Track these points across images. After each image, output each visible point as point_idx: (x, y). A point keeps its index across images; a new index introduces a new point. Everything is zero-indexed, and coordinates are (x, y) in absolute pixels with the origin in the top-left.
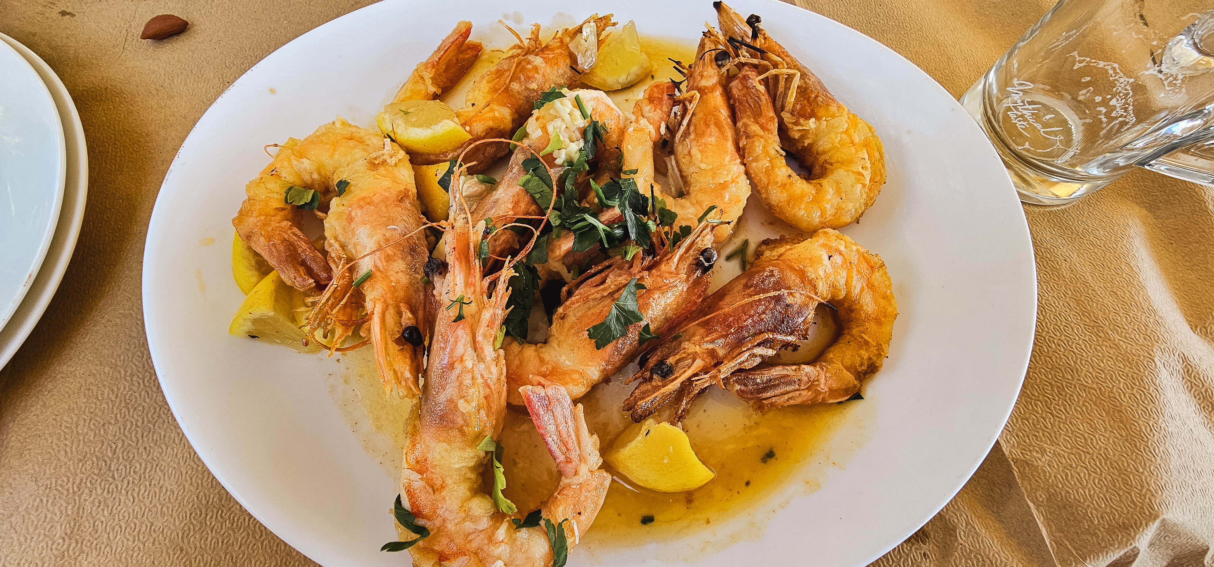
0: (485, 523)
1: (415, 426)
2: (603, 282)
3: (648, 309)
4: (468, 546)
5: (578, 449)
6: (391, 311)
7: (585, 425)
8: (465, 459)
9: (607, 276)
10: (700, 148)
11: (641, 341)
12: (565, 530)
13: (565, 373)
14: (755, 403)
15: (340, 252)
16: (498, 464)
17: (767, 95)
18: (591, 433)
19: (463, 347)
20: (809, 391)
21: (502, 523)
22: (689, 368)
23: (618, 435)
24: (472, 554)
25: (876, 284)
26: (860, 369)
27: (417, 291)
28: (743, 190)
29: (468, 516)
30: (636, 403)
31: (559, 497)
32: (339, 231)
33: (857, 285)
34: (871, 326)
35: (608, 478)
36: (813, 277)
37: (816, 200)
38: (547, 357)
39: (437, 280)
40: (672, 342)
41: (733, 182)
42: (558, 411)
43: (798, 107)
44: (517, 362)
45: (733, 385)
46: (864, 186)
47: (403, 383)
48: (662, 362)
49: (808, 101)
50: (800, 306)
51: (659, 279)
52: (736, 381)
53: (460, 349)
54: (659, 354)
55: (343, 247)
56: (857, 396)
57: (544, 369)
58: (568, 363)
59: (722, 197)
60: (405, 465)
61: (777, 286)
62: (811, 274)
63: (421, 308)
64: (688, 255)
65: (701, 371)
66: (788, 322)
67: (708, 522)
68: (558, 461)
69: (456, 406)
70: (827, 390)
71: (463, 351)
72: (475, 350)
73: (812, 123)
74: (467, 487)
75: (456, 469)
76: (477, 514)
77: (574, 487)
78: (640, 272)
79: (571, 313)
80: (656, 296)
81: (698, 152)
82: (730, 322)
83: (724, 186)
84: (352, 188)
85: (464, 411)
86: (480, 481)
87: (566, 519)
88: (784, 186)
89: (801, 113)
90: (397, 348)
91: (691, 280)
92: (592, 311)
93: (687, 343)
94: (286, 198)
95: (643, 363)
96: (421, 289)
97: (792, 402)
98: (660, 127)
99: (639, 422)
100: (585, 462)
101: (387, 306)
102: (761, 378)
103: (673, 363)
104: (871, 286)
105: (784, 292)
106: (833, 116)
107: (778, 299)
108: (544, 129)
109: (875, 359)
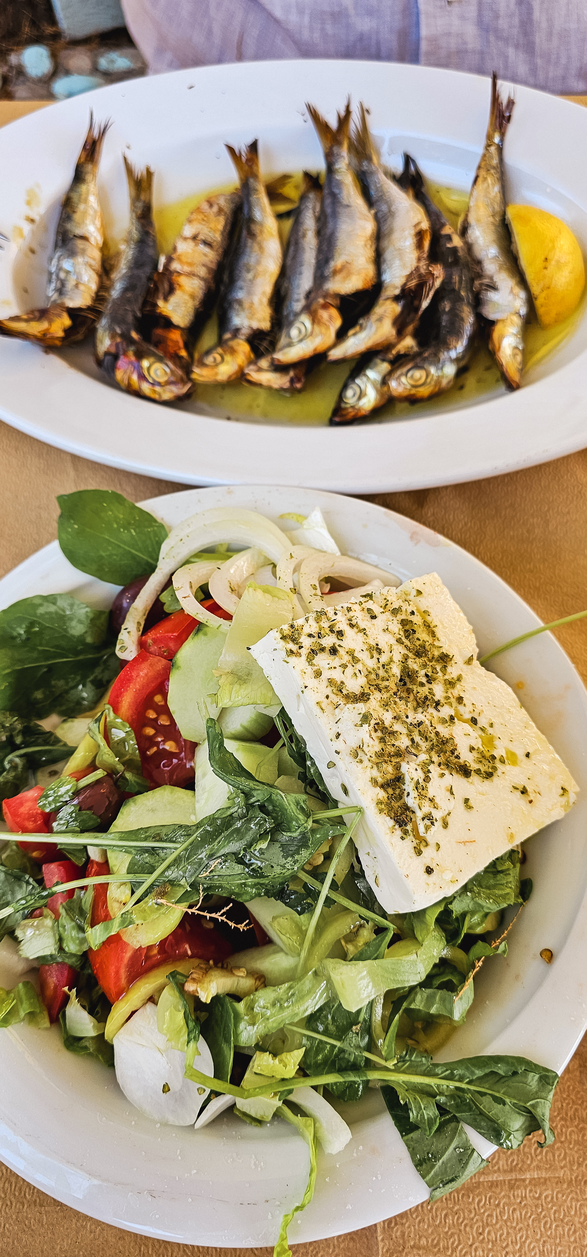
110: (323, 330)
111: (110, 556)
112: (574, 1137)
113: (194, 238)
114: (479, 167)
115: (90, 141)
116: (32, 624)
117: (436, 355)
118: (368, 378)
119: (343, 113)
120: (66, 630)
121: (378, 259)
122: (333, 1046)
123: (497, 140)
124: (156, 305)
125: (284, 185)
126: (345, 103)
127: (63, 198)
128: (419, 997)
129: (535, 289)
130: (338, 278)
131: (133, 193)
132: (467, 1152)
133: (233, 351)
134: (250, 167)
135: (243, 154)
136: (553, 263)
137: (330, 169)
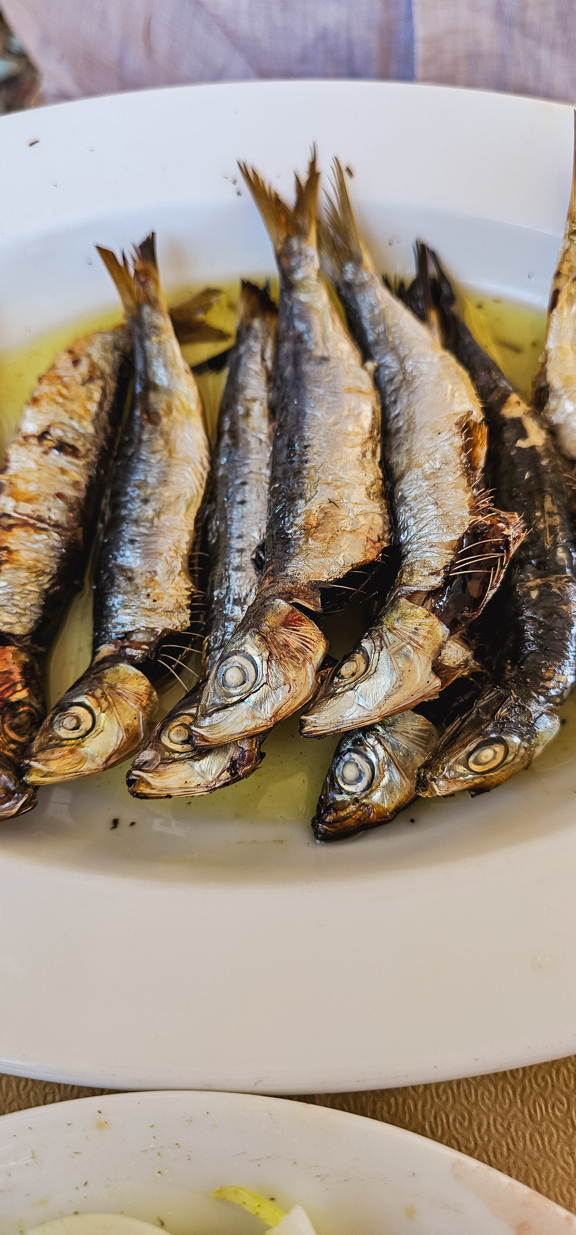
126: (308, 158)
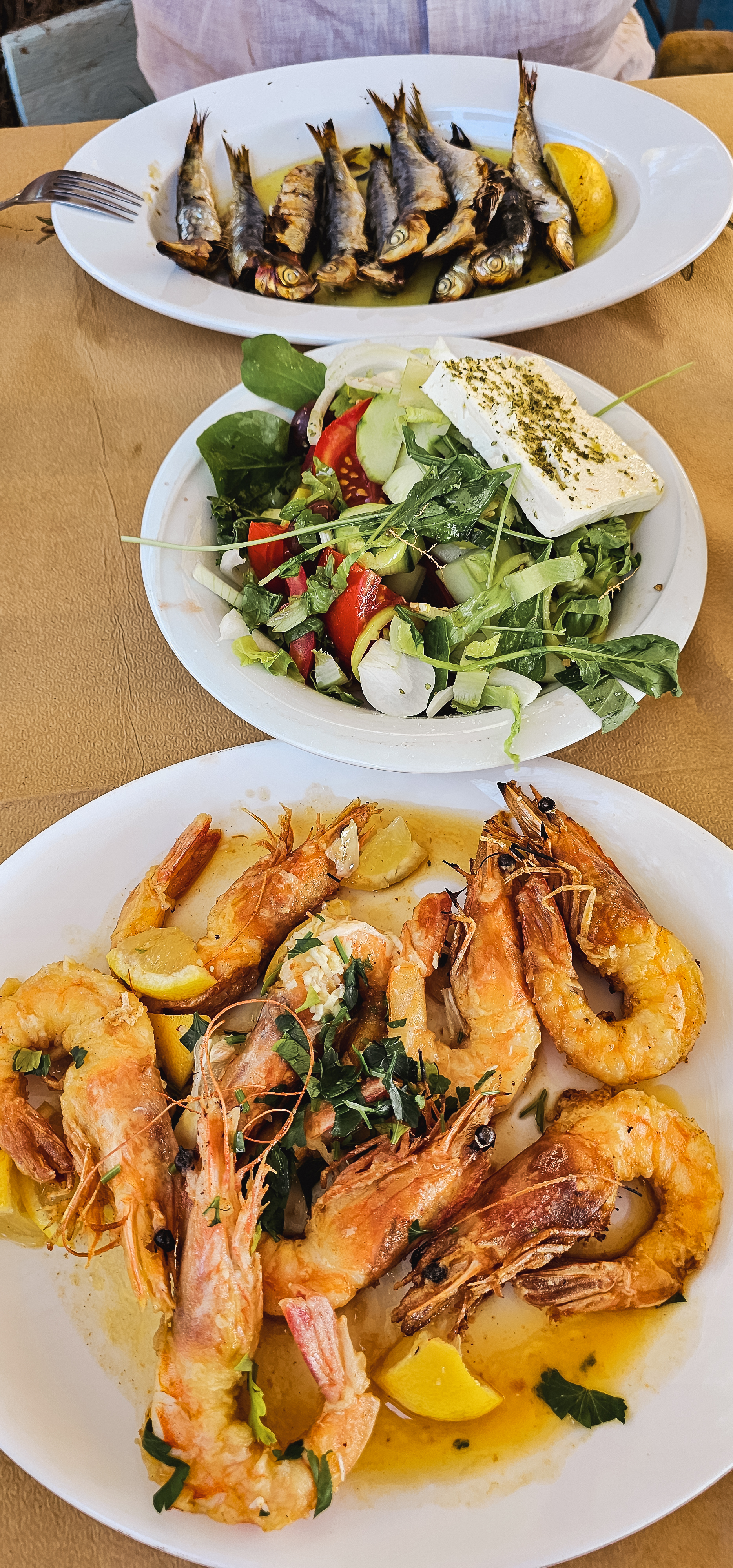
0: (244, 1454)
1: (167, 1343)
2: (367, 1167)
3: (418, 1201)
4: (226, 1480)
5: (342, 1369)
6: (142, 1211)
7: (349, 1341)
8: (222, 1380)
9: (372, 1159)
10: (479, 988)
11: (411, 1237)
12: (329, 1463)
13: (326, 1278)
14: (549, 1310)
15: (83, 1139)
16: (257, 1388)
17: (558, 917)
18: (357, 1349)
19: (219, 1256)
20: (613, 1294)
21: (261, 1455)
22: (465, 1270)
23: (390, 1349)
24: (230, 1492)
25: (691, 1157)
26: (677, 1264)
27: (164, 1183)
28: (531, 1038)
29: (227, 1446)
30: (405, 1314)
31: (323, 1425)
32: (79, 1111)
33: (667, 1161)
34: (687, 1210)
35: (376, 1403)
36: (608, 1156)
37: (619, 1048)
38: (306, 1259)
39: (190, 1175)
40: (447, 1236)
41: (518, 1030)
42: (320, 1324)
43: (596, 930)
44: (273, 1264)
45: (520, 1289)
46: (677, 1030)
47: (158, 1295)
48: (434, 1263)
49: (608, 922)
50: (593, 1193)
51: (429, 1165)
52: (523, 1285)
53: (216, 1258)
54: (433, 1251)
55: (85, 1131)
56: (678, 1297)
57: (303, 1273)
58: (329, 1266)
59: (506, 1050)
60: (158, 1387)
61: (566, 1169)
62: (606, 1152)
63: (170, 1203)
64: (461, 1134)
65: (479, 1274)
66: (577, 1214)
67: (495, 1459)
68: (321, 1383)
69: (213, 1322)
70: (635, 1292)
71: (219, 1259)
72: (231, 1257)
73: (612, 952)
74: (224, 1413)
75: (213, 1392)
76: (235, 1443)
77: (339, 1413)
78: (408, 1156)
79: (332, 1206)
80: (425, 1186)
81: (476, 994)
82: (510, 1216)
83: (509, 1036)
84: (91, 1058)
85: (221, 1327)
86: (236, 1405)
87: (330, 1451)
88: (580, 1032)
89: (600, 937)
90: (150, 1255)
91: (466, 1164)
92: (356, 1202)
93: (463, 1239)
94: (14, 1064)
95: (415, 1262)
96: (169, 1180)
97: (592, 1308)
98: (432, 959)
99: (411, 1334)
100: (351, 1385)
101: (138, 1206)
102: (554, 1279)
103: (447, 1265)
104: (685, 1160)
105: (572, 1177)
106: (638, 942)
107: (566, 1186)
108: (299, 979)
109: (694, 1251)
110: (418, 235)
111: (285, 388)
112: (700, 744)
113: (294, 192)
114: (516, 124)
115: (195, 126)
116: (236, 434)
117: (507, 247)
118: (455, 272)
119: (398, 96)
120: (261, 439)
121: (449, 188)
122: (520, 633)
123: (527, 103)
124: (275, 238)
125: (356, 155)
127: (180, 170)
128: (573, 605)
129: (575, 203)
130: (421, 200)
131: (234, 167)
132: (623, 697)
133: (344, 263)
134: (329, 140)
135: (321, 130)
136: (587, 179)
137: (394, 138)
